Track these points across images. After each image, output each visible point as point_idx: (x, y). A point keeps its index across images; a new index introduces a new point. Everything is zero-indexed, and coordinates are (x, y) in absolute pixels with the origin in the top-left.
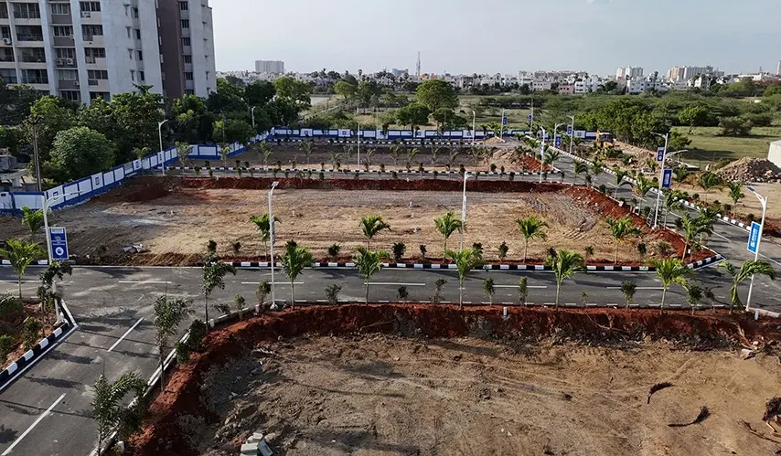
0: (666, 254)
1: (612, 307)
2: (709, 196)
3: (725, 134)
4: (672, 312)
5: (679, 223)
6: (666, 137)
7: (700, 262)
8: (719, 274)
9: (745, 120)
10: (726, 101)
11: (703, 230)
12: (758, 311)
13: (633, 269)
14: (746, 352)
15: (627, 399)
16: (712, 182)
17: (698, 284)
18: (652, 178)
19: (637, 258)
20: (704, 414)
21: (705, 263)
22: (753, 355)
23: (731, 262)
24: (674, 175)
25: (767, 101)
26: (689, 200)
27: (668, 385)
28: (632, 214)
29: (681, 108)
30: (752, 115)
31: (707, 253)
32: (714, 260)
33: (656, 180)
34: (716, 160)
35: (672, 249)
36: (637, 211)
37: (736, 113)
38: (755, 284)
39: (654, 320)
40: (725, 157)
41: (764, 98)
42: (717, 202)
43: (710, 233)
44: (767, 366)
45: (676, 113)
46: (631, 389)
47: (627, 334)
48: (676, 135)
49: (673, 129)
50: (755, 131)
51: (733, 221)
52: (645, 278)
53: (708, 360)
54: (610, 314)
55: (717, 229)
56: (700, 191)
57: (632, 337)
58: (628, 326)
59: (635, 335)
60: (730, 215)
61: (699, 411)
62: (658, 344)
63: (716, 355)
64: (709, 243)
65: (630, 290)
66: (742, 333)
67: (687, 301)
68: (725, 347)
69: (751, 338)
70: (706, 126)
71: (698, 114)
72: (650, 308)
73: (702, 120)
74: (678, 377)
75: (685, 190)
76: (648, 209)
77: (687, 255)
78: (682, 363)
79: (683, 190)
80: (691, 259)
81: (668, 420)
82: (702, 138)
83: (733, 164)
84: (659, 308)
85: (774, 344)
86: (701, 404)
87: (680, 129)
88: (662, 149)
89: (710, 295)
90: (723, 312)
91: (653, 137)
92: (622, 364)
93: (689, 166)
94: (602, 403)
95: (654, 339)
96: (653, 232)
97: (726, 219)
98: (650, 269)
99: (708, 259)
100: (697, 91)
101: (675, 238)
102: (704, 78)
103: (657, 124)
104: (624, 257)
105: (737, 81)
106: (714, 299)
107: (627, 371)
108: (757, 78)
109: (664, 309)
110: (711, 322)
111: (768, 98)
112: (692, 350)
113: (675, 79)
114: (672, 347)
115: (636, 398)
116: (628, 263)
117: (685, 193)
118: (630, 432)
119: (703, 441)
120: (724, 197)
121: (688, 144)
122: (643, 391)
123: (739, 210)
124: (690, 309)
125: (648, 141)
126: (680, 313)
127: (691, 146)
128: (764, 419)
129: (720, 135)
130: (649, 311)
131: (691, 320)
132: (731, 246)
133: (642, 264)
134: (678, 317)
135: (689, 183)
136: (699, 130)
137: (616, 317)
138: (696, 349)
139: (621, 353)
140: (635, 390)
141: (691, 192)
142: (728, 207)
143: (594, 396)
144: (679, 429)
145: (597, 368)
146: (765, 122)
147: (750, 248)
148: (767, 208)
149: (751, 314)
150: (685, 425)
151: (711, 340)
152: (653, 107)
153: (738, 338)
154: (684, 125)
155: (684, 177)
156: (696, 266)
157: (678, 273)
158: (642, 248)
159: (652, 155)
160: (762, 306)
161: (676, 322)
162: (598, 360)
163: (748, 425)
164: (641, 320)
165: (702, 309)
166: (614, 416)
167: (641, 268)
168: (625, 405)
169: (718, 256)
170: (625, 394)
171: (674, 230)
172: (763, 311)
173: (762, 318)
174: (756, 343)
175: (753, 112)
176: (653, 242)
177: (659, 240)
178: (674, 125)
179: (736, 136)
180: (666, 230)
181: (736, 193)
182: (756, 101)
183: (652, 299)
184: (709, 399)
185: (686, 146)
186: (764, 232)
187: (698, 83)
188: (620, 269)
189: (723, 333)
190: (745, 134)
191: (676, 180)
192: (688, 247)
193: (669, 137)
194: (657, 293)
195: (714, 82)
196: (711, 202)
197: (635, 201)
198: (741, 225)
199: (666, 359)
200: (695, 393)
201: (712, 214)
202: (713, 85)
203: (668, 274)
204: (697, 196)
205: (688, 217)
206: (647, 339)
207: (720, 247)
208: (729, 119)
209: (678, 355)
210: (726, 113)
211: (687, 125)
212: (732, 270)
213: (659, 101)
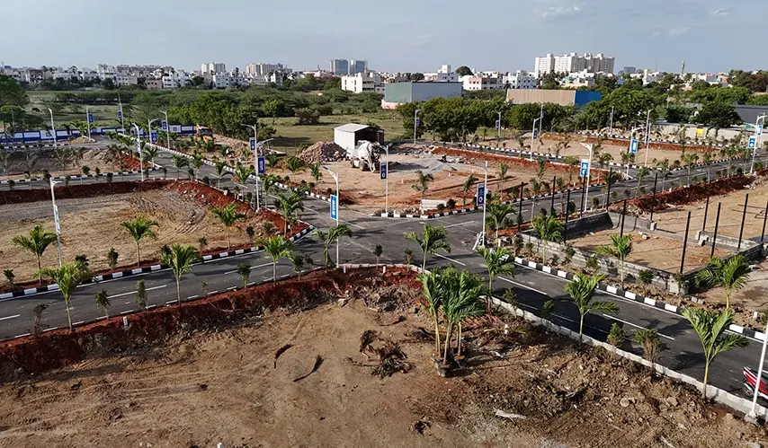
0: (271, 232)
1: (232, 290)
2: (297, 177)
3: (301, 123)
4: (283, 283)
5: (277, 204)
6: (254, 128)
7: (298, 235)
8: (314, 242)
9: (314, 110)
10: (298, 94)
11: (296, 207)
12: (345, 266)
13: (245, 251)
14: (341, 301)
15: (257, 370)
16: (297, 165)
17: (299, 254)
18: (249, 166)
19: (248, 241)
20: (319, 361)
21: (302, 234)
22: (347, 301)
23: (321, 230)
24: (267, 162)
25: (327, 95)
26: (282, 182)
27: (288, 347)
28: (236, 201)
29: (263, 101)
30: (318, 106)
31: (304, 226)
32: (309, 230)
33: (252, 167)
34: (298, 145)
35: (275, 228)
36: (240, 197)
37: (306, 105)
38: (341, 243)
39: (270, 293)
40: (304, 142)
41: (324, 91)
42: (303, 182)
43: (302, 209)
44: (357, 308)
45: (260, 106)
46: (259, 360)
47: (250, 312)
48: (263, 125)
49: (259, 120)
50: (323, 119)
51: (318, 196)
52: (258, 257)
53: (315, 315)
54: (231, 298)
55: (307, 204)
56: (289, 173)
57: (253, 313)
58: (249, 304)
59: (256, 311)
60: (315, 192)
61: (315, 361)
62: (276, 313)
63: (320, 309)
64: (303, 217)
65: (245, 271)
66: (336, 286)
67: (293, 270)
68: (326, 301)
69: (344, 289)
70: (285, 116)
71: (277, 106)
72: (264, 283)
73: (282, 111)
74: (295, 337)
75: (278, 174)
76: (250, 195)
77: (288, 230)
78: (297, 324)
79: (276, 175)
80: (291, 233)
81: (293, 377)
82: (285, 127)
83: (310, 148)
84: (272, 281)
85: (359, 289)
86: (315, 354)
87: (265, 120)
88: (252, 139)
89: (310, 261)
90: (321, 272)
91: (244, 128)
92: (248, 341)
93: (278, 153)
94: (236, 381)
95: (272, 310)
96: (257, 214)
97: (312, 194)
98: (261, 248)
99: (304, 231)
100: (273, 85)
101: (277, 216)
102: (277, 74)
103: (245, 116)
104: (235, 241)
105: (303, 77)
106: (313, 264)
107: (254, 345)
108: (317, 75)
109: (277, 281)
110: (313, 283)
111: (328, 92)
112: (303, 311)
113: (254, 75)
114: (288, 313)
115: (265, 367)
116: (240, 246)
117: (278, 177)
118: (263, 399)
119: (321, 384)
120: (308, 177)
121: (274, 133)
122: (268, 359)
123: (319, 187)
124: (296, 276)
125: (241, 133)
126: (290, 281)
127: (276, 135)
128: (361, 351)
129: (297, 124)
130: (265, 286)
131: (297, 286)
132: (320, 217)
133: (252, 245)
134: (287, 286)
135: (280, 168)
136: (280, 120)
137: (237, 298)
138: (306, 309)
139: (246, 331)
140: (263, 360)
141: (283, 176)
142: (312, 185)
143: (227, 378)
144: (302, 382)
145: (227, 350)
146: (328, 112)
147: (332, 216)
148: (339, 183)
149: (341, 269)
150: (303, 378)
151: (316, 298)
152: (240, 100)
153: (334, 292)
154: (268, 116)
155: (276, 163)
156: (296, 238)
157: (283, 248)
158: (250, 231)
159: (245, 145)
160: (347, 262)
161: (288, 290)
162: (227, 343)
163: (351, 359)
164: (259, 295)
165: (306, 274)
166: (248, 390)
167: (252, 249)
168: (256, 377)
169: (311, 227)
170: (255, 367)
171: (274, 210)
172: (349, 265)
173: (349, 270)
174: (347, 292)
175: (319, 103)
176: (259, 224)
177: (264, 221)
178: (259, 116)
179: (309, 124)
180: (268, 212)
181: (316, 173)
182: (320, 94)
183: (265, 275)
184: (321, 348)
185: (273, 135)
186: (340, 202)
187: (273, 79)
188: (233, 254)
189: (323, 290)
190: (315, 123)
191: (269, 165)
192: (288, 223)
193: (257, 128)
194: (269, 268)
195: (285, 78)
196: (299, 182)
197: (237, 189)
198: (324, 198)
199: (285, 325)
200: (310, 347)
201: (302, 191)
202: (286, 81)
203: (275, 250)
204: (287, 178)
205: (283, 198)
206: (266, 311)
207: (312, 219)
208: (302, 110)
209: (294, 318)
210: (299, 105)
211: (271, 116)
212: (322, 236)
213: (243, 95)
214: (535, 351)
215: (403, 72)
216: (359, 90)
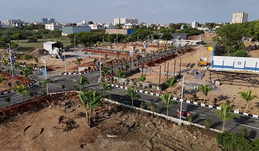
0: (19, 84)
1: (3, 108)
2: (29, 62)
3: (30, 42)
4: (26, 103)
5: (21, 73)
6: (9, 44)
7: (31, 84)
8: (38, 86)
9: (35, 37)
10: (28, 31)
11: (29, 73)
12: (51, 94)
13: (8, 93)
14: (50, 107)
15: (16, 137)
16: (29, 58)
17: (31, 91)
18: (8, 59)
19: (9, 88)
20: (43, 130)
21: (32, 84)
22: (52, 107)
23: (40, 81)
24: (15, 57)
25: (40, 31)
26: (23, 64)
27: (29, 126)
28: (3, 73)
29: (12, 34)
30: (36, 35)
31: (33, 81)
32: (35, 82)
33: (9, 59)
34: (29, 50)
35: (21, 82)
36: (5, 72)
37: (32, 35)
38: (48, 86)
39: (20, 107)
40: (32, 49)
41: (39, 30)
42: (32, 64)
43: (32, 74)
44: (56, 108)
45: (11, 36)
46: (17, 133)
47: (12, 116)
48: (13, 43)
49: (11, 41)
50: (38, 40)
51: (38, 69)
52: (14, 94)
53: (40, 113)
54: (3, 111)
55: (34, 72)
56: (26, 61)
57: (13, 116)
58: (11, 113)
59: (15, 115)
60: (37, 67)
61: (41, 130)
62: (23, 115)
63: (42, 111)
64: (32, 77)
65: (9, 100)
66: (48, 102)
67: (30, 97)
68: (44, 107)
69: (51, 102)
70: (23, 39)
71: (19, 36)
72: (17, 104)
73: (21, 37)
74: (32, 122)
75: (21, 62)
76: (9, 70)
77: (26, 83)
78: (32, 118)
79: (20, 62)
80: (28, 84)
81: (32, 137)
82: (22, 43)
83: (34, 51)
84: (21, 103)
85: (57, 101)
86: (41, 128)
87: (14, 41)
88: (9, 48)
89: (36, 93)
90: (41, 97)
91: (5, 45)
92: (12, 127)
93: (21, 53)
94: (8, 143)
95: (22, 114)
96: (13, 78)
97: (36, 68)
98: (15, 91)
99: (33, 82)
100: (17, 28)
101: (21, 78)
102: (18, 23)
103: (5, 40)
104: (4, 89)
105: (29, 24)
106: (37, 94)
107: (15, 128)
108: (35, 24)
109: (23, 102)
110: (38, 102)
111: (40, 30)
112: (35, 112)
113: (8, 24)
114: (28, 114)
115: (20, 136)
116: (6, 91)
117: (21, 63)
118: (20, 148)
119: (44, 138)
120: (33, 62)
121: (18, 46)
122: (21, 132)
123: (39, 65)
124: (31, 100)
125: (3, 46)
126: (28, 102)
127: (19, 47)
128: (59, 124)
129: (28, 42)
130: (18, 105)
131: (32, 103)
132: (39, 76)
133: (11, 89)
134: (28, 104)
135: (21, 59)
136: (21, 41)
137: (6, 111)
138: (36, 112)
139: (11, 123)
140: (19, 133)
141: (23, 62)
142: (36, 65)
143: (3, 142)
144: (36, 139)
145: (3, 132)
146: (41, 37)
147: (44, 76)
148: (46, 64)
149: (49, 95)
150: (37, 137)
151: (40, 107)
152: (2, 34)
153: (47, 103)
154: (15, 39)
155: (20, 57)
156: (30, 85)
157: (24, 90)
158: (10, 84)
159: (6, 51)
160: (51, 92)
161: (28, 105)
162: (2, 129)
163: (55, 127)
164: (15, 109)
165: (35, 99)
166: (13, 145)
167: (11, 91)
168: (16, 140)
169: (36, 81)
170: (16, 136)
171: (20, 76)
172: (52, 93)
173: (52, 95)
174: (52, 103)
175: (37, 34)
176: (13, 81)
177: (16, 80)
178: (11, 40)
179: (33, 42)
180: (17, 76)
181: (37, 60)
182: (37, 31)
183: (18, 101)
184: (43, 125)
185: (18, 47)
186: (47, 71)
187: (17, 25)
188: (3, 94)
189: (42, 103)
190: (36, 41)
191: (16, 58)
192: (26, 80)
193: (10, 44)
194: (19, 98)
195: (22, 25)
196: (30, 64)
197: (3, 68)
198: (41, 69)
199: (27, 119)
200: (38, 125)
201: (30, 69)
202: (22, 26)
203: (21, 91)
204: (25, 63)
205: (23, 71)
206: (19, 115)
207: (36, 78)
208: (30, 37)
209: (31, 116)
210: (29, 35)
211: (17, 39)
212: (41, 84)
213: (4, 32)
214: (119, 114)
215: (69, 23)
216: (53, 29)
